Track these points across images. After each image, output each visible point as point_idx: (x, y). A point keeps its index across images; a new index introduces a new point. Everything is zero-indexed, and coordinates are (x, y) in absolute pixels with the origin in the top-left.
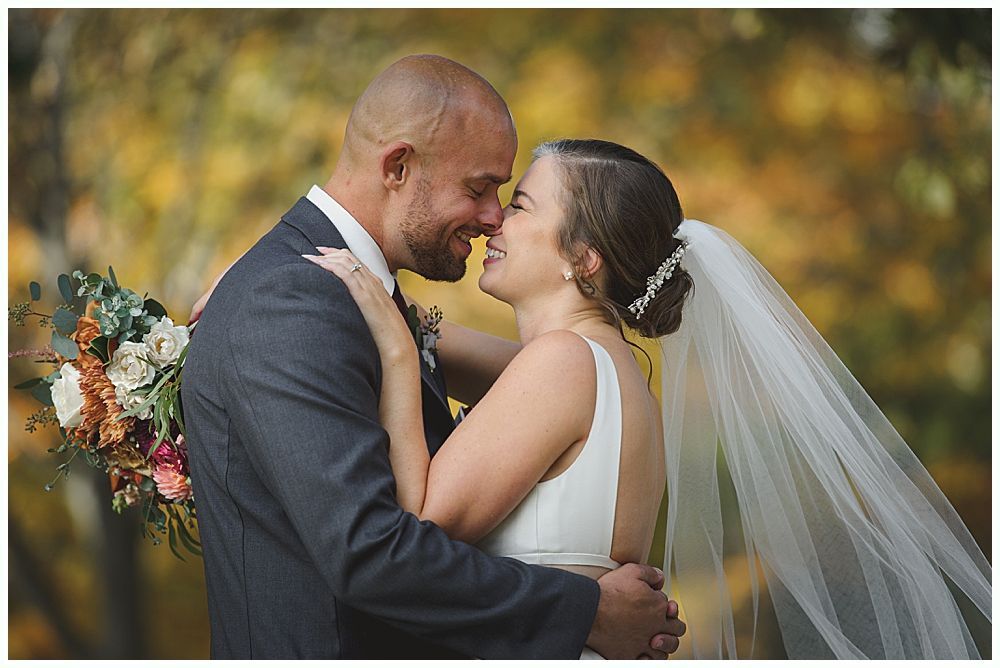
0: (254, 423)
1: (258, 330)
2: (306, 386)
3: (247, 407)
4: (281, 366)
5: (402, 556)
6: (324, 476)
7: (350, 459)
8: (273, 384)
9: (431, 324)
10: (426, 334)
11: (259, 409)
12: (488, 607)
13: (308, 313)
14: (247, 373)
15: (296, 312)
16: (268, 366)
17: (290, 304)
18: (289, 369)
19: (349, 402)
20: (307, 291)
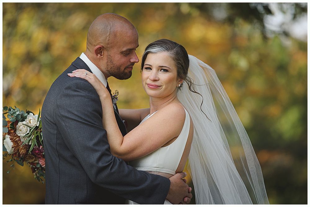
0: (66, 129)
1: (66, 101)
2: (81, 118)
3: (64, 124)
4: (73, 112)
5: (114, 170)
6: (88, 145)
7: (96, 140)
8: (71, 117)
9: (115, 96)
10: (114, 99)
11: (67, 124)
12: (138, 186)
13: (81, 96)
14: (63, 114)
15: (78, 96)
16: (69, 112)
17: (76, 93)
18: (76, 113)
19: (94, 123)
20: (81, 89)
